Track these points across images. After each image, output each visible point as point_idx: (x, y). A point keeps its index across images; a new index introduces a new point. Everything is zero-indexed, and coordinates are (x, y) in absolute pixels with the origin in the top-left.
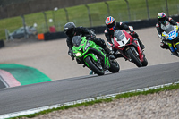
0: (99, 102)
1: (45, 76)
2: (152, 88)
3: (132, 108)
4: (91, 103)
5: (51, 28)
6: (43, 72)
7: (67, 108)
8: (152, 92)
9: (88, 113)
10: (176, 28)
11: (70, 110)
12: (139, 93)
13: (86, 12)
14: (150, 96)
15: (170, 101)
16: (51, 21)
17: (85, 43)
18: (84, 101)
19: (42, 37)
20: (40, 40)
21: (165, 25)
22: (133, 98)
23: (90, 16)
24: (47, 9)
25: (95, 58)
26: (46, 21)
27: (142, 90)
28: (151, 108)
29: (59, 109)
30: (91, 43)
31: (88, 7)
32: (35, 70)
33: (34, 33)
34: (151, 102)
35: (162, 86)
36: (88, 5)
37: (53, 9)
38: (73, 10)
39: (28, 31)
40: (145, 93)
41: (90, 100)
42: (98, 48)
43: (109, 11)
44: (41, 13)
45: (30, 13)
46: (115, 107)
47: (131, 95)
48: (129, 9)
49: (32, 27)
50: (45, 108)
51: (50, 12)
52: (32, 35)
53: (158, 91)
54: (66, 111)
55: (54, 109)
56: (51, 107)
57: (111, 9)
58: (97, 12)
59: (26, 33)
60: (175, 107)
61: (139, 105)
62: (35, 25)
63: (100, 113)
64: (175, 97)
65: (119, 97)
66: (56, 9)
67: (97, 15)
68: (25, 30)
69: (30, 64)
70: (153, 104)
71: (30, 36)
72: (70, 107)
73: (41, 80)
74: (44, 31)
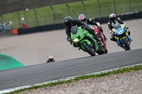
0: (61, 83)
1: (18, 63)
2: (103, 72)
3: (87, 87)
4: (55, 84)
5: (23, 25)
6: (17, 59)
7: (36, 88)
8: (103, 75)
9: (52, 92)
10: (123, 26)
11: (38, 89)
12: (93, 76)
13: (51, 11)
14: (102, 78)
15: (117, 82)
16: (23, 19)
17: (81, 32)
18: (50, 82)
19: (16, 32)
20: (15, 35)
21: (115, 23)
22: (88, 80)
23: (54, 15)
24: (20, 10)
25: (89, 43)
26: (20, 19)
27: (96, 73)
28: (103, 87)
29: (29, 88)
30: (86, 32)
31: (52, 8)
32: (11, 58)
33: (10, 29)
34: (102, 83)
35: (111, 70)
36: (53, 6)
37: (24, 10)
38: (40, 11)
39: (5, 27)
40: (98, 76)
41: (54, 81)
42: (91, 36)
43: (69, 11)
44: (15, 13)
45: (6, 13)
46: (74, 87)
47: (87, 77)
48: (85, 9)
49: (8, 24)
50: (19, 88)
51: (22, 12)
52: (8, 30)
53: (108, 74)
54: (35, 90)
55: (26, 89)
56: (24, 87)
57: (71, 9)
58: (60, 12)
59: (3, 29)
60: (122, 87)
61: (93, 86)
62: (11, 22)
63: (62, 92)
64: (122, 79)
65: (77, 79)
66: (27, 10)
67: (59, 14)
68: (3, 26)
69: (7, 54)
70: (104, 84)
71: (6, 31)
72: (39, 87)
73: (16, 66)
74: (18, 27)
